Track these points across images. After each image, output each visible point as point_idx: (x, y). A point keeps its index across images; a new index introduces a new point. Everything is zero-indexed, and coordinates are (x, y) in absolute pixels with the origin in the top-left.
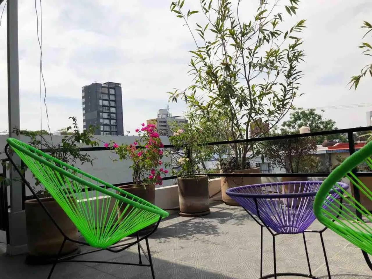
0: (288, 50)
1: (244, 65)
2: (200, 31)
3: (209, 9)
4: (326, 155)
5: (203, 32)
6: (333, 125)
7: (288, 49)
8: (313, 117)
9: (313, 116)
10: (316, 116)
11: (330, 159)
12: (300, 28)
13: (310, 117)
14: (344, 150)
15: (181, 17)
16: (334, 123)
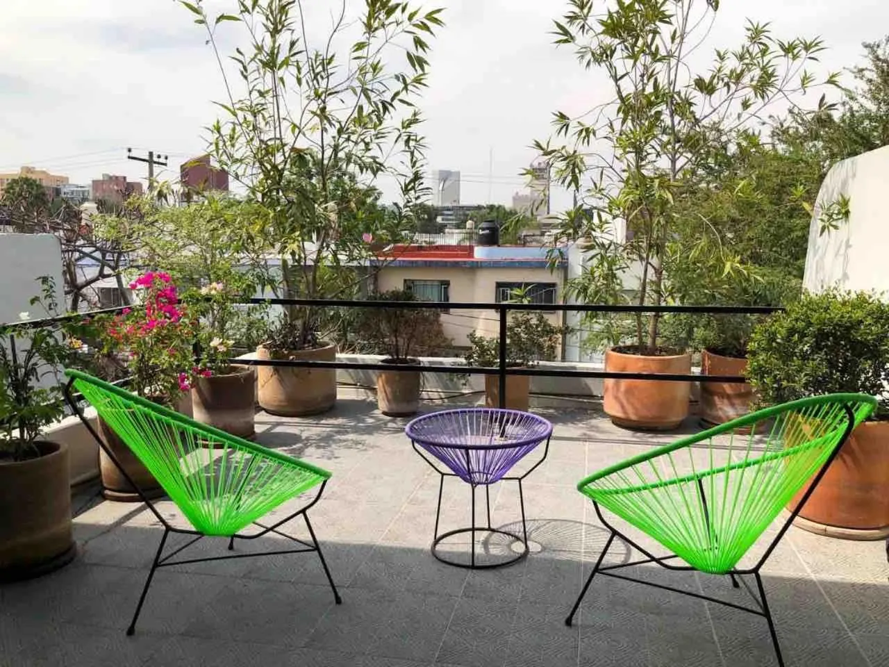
0: (399, 130)
1: (323, 147)
2: (240, 62)
3: (253, 8)
4: (369, 269)
5: (246, 64)
6: (376, 199)
7: (400, 128)
8: (337, 175)
9: (340, 174)
10: (345, 175)
11: (376, 279)
12: (417, 85)
13: (333, 175)
14: (404, 261)
15: (201, 22)
16: (380, 194)
